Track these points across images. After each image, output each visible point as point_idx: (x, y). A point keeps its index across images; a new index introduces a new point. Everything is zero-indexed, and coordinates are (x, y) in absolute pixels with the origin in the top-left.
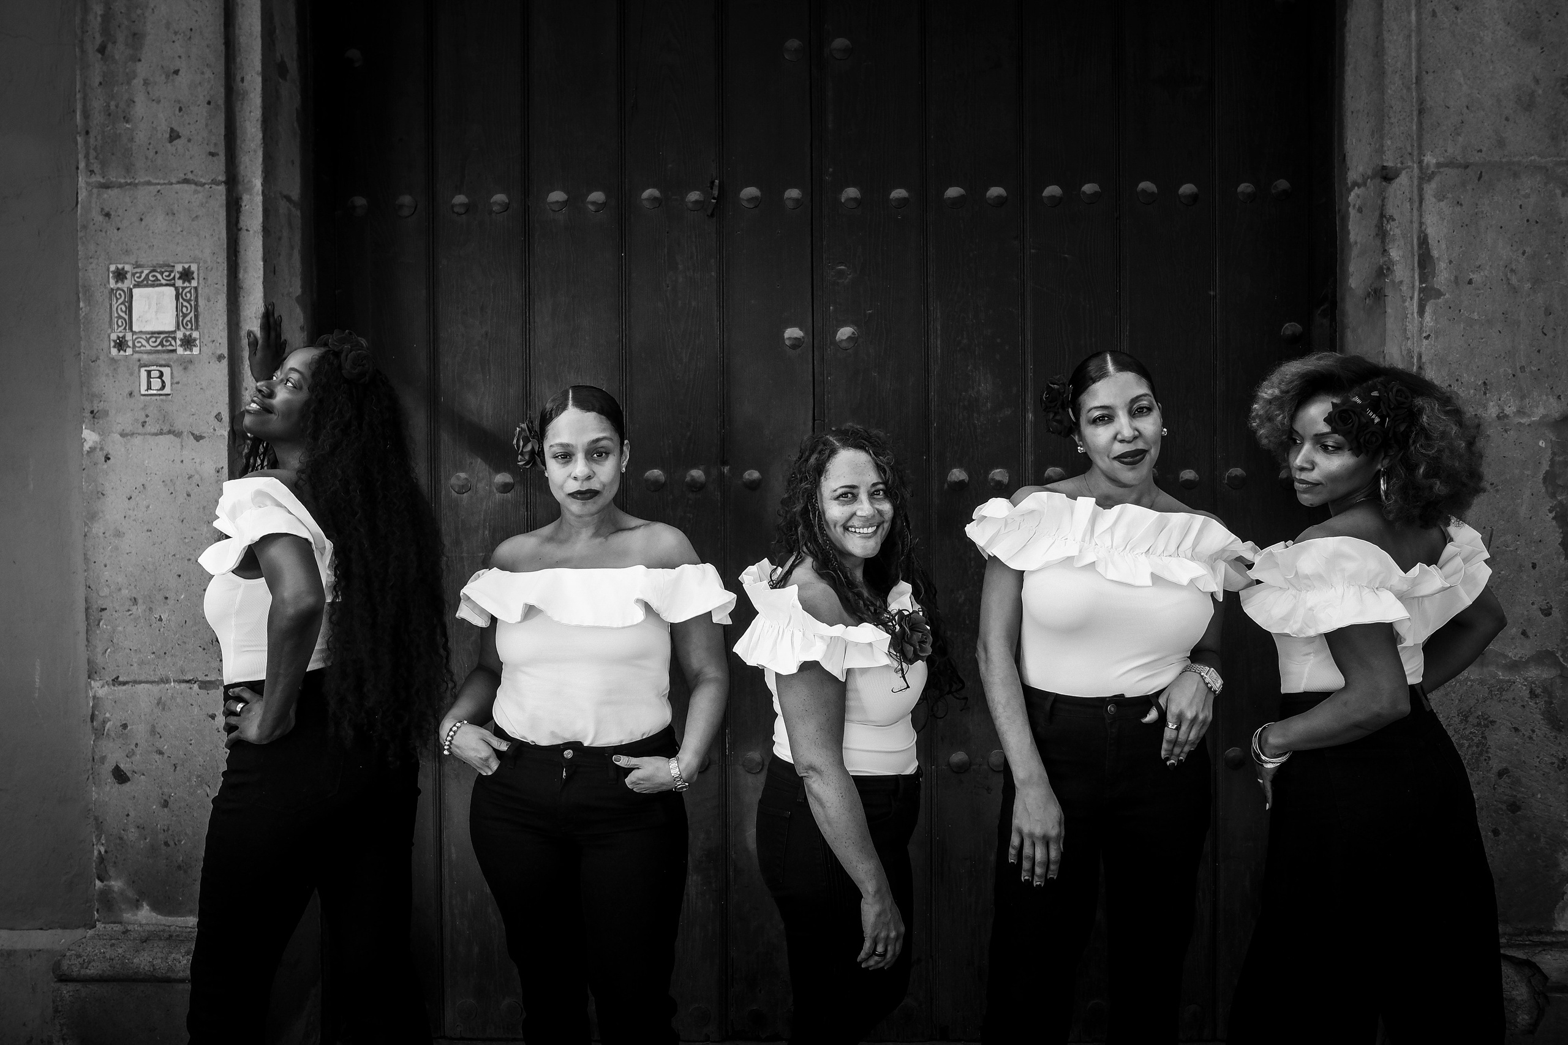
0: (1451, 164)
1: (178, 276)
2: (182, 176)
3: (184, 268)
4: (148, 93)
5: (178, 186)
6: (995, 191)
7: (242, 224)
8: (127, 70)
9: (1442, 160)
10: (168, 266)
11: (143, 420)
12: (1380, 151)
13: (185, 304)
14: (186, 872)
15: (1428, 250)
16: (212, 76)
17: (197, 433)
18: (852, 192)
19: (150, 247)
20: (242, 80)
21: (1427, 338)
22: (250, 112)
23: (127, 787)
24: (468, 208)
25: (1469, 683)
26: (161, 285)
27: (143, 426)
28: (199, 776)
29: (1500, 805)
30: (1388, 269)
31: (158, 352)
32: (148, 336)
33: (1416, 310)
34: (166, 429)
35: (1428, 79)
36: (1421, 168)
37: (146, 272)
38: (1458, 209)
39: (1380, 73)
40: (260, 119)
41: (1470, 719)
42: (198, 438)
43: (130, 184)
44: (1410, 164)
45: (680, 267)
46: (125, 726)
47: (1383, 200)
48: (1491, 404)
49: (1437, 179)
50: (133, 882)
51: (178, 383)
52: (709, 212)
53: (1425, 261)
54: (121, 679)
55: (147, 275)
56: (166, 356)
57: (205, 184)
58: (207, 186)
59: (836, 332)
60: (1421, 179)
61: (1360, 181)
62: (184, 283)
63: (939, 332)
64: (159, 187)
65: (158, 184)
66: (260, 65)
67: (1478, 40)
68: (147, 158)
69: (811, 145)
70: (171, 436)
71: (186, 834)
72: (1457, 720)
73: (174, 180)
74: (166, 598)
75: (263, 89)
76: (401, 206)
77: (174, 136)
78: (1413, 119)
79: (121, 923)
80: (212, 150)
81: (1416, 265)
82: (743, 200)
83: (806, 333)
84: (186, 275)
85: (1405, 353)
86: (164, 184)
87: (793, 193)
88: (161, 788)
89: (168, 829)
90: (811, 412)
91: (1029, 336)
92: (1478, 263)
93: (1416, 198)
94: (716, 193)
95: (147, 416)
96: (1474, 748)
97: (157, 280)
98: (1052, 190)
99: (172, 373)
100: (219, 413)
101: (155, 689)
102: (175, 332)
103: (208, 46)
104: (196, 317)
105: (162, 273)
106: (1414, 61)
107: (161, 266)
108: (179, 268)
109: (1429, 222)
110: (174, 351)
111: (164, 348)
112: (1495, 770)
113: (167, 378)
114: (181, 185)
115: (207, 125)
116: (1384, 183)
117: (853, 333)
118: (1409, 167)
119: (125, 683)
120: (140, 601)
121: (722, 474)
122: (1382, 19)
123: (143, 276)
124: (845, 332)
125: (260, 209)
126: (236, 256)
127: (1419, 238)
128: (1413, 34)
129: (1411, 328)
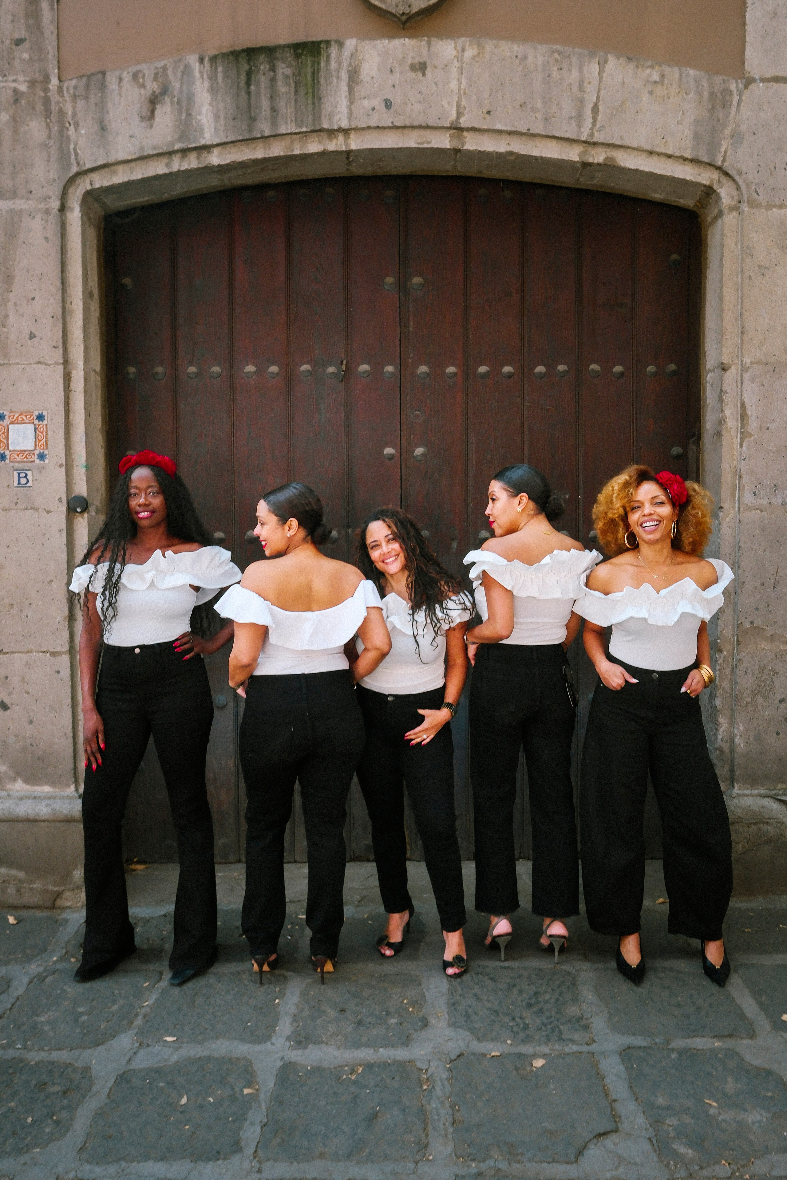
0: (758, 362)
1: (35, 418)
2: (37, 360)
3: (39, 414)
4: (17, 311)
5: (35, 365)
6: (507, 369)
7: (71, 388)
8: (4, 297)
9: (753, 360)
10: (30, 412)
11: (15, 501)
12: (721, 354)
13: (40, 434)
14: (43, 761)
15: (745, 411)
16: (54, 302)
17: (48, 509)
18: (424, 368)
19: (19, 401)
20: (71, 303)
21: (744, 459)
22: (76, 322)
23: (8, 713)
24: (198, 375)
25: (764, 651)
26: (26, 423)
27: (16, 505)
28: (50, 706)
29: (780, 718)
30: (724, 421)
31: (24, 462)
32: (18, 453)
33: (739, 444)
34: (29, 507)
35: (746, 314)
36: (742, 364)
37: (17, 415)
38: (762, 388)
39: (721, 310)
40: (82, 326)
41: (764, 671)
42: (48, 512)
43: (7, 364)
44: (737, 361)
45: (323, 411)
46: (6, 678)
47: (722, 382)
48: (779, 497)
49: (750, 371)
50: (12, 767)
51: (36, 480)
52: (340, 379)
53: (743, 417)
54: (4, 651)
55: (18, 417)
56: (29, 464)
57: (51, 364)
58: (52, 366)
59: (414, 451)
60: (742, 370)
61: (712, 369)
62: (39, 422)
63: (474, 451)
64: (23, 366)
65: (23, 364)
66: (81, 294)
67: (774, 293)
68: (16, 349)
69: (400, 340)
70: (32, 511)
71: (43, 739)
72: (758, 672)
73: (32, 362)
74: (30, 604)
75: (84, 309)
76: (157, 373)
77: (32, 336)
78: (738, 336)
79: (5, 790)
80: (55, 345)
81: (739, 419)
82: (360, 372)
83: (397, 451)
84: (40, 417)
85: (732, 468)
86: (26, 364)
87: (389, 369)
88: (28, 713)
89: (32, 737)
90: (399, 497)
92: (772, 418)
93: (740, 381)
94: (344, 368)
95: (18, 499)
96: (767, 687)
97: (23, 420)
98: (540, 369)
99: (32, 474)
100: (60, 498)
101: (24, 656)
102: (34, 450)
103: (52, 284)
104: (47, 442)
105: (26, 416)
106: (739, 303)
107: (26, 412)
108: (36, 413)
109: (746, 395)
110: (34, 461)
111: (28, 460)
112: (778, 698)
113: (29, 477)
114: (37, 365)
115: (51, 330)
116: (723, 372)
117: (424, 452)
118: (736, 364)
119: (6, 653)
120: (15, 606)
121: (347, 532)
122: (722, 280)
123: (15, 418)
124: (419, 451)
125: (83, 379)
126: (68, 406)
127: (741, 403)
128: (739, 289)
129: (736, 454)
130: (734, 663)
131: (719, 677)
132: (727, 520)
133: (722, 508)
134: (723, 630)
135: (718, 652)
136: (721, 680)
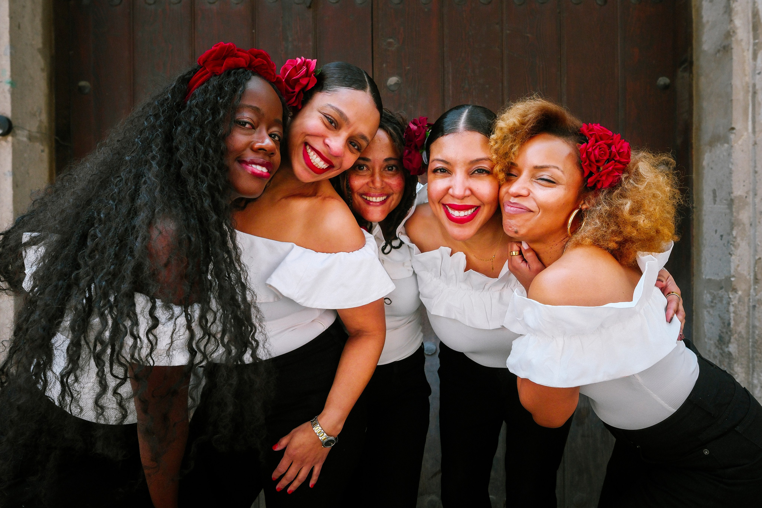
21: (759, 73)
24: (156, 1)
30: (734, 32)
33: (751, 57)
45: (290, 39)
52: (308, 5)
53: (756, 26)
59: (387, 80)
63: (451, 81)
81: (751, 28)
85: (744, 85)
91: (506, 84)
117: (398, 81)
124: (393, 80)
129: (748, 69)
130: (751, 304)
131: (734, 320)
132: (740, 142)
133: (733, 129)
134: (738, 266)
135: (732, 291)
136: (737, 324)
